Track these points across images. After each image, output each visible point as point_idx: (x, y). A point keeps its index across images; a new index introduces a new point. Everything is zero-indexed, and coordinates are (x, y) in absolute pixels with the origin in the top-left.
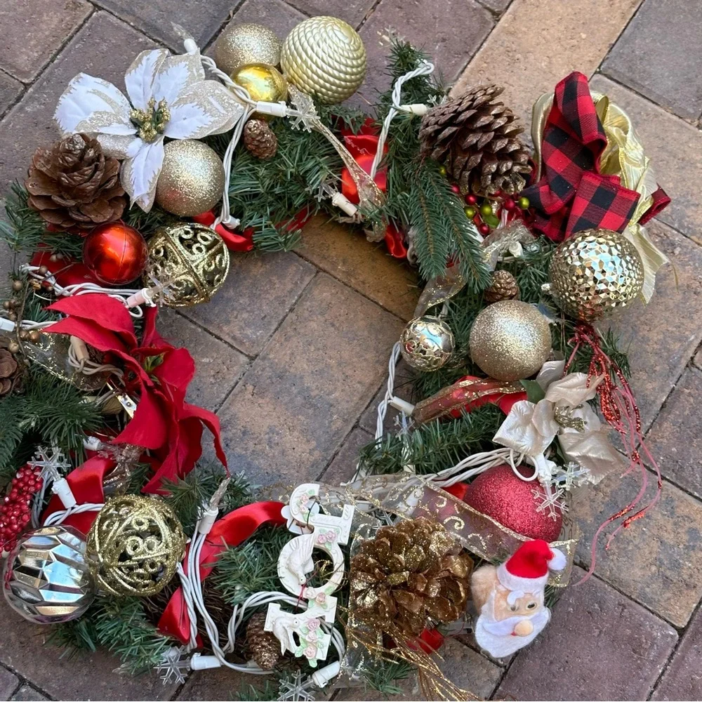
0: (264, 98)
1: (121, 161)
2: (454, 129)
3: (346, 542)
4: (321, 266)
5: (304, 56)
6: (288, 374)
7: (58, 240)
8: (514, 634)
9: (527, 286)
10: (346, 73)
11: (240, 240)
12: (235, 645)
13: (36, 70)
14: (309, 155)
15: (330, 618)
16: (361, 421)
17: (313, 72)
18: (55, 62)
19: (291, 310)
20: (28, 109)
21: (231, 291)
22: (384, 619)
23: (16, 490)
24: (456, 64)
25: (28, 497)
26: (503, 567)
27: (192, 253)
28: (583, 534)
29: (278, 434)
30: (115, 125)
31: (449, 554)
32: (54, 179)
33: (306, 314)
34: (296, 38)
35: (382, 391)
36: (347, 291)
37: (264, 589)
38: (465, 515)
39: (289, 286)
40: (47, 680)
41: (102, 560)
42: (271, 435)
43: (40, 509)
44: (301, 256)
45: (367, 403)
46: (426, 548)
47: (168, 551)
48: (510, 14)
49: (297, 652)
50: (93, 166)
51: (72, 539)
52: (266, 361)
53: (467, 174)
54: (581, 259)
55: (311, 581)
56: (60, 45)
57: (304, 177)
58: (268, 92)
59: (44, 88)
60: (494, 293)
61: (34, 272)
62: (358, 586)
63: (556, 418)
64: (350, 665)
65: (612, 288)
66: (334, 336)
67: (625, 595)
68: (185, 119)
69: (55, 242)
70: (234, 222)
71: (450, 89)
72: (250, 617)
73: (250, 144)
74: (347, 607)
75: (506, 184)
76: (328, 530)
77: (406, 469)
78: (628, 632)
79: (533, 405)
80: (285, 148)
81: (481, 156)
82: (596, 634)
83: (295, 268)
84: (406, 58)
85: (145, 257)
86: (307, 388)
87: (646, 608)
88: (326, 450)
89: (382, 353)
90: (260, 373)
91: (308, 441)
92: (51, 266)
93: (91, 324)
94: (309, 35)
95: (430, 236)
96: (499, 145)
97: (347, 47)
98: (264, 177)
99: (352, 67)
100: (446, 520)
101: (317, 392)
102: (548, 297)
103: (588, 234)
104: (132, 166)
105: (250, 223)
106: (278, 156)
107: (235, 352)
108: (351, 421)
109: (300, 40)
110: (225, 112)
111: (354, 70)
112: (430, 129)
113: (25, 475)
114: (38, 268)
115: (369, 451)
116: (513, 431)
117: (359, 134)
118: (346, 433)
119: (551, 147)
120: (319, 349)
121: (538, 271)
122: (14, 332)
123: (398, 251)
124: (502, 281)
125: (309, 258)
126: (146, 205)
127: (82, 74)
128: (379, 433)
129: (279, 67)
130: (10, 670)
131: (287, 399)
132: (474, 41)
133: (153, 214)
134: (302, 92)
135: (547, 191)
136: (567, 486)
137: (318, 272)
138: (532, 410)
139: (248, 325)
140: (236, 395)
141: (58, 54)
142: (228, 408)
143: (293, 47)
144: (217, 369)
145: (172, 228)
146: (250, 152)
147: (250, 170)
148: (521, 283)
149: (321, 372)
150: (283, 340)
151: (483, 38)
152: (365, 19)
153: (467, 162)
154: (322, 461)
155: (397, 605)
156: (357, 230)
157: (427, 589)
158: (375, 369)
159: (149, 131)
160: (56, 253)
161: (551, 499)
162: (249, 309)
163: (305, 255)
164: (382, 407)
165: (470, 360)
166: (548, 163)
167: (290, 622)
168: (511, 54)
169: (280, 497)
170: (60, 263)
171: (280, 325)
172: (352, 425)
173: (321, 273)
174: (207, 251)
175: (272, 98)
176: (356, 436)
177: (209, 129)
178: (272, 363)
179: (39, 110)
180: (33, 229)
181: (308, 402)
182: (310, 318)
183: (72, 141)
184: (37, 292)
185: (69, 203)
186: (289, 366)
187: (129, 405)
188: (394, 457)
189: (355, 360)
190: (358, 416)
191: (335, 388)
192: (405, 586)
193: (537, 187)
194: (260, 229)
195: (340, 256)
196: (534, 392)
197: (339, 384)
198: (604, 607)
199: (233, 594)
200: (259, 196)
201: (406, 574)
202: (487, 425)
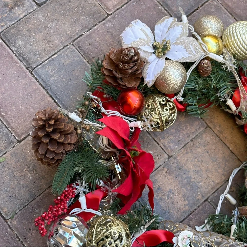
0: (213, 51)
1: (144, 62)
4: (209, 125)
5: (236, 37)
6: (183, 168)
7: (108, 88)
13: (114, 9)
16: (209, 199)
17: (237, 45)
18: (123, 8)
19: (192, 140)
20: (107, 25)
23: (63, 195)
25: (68, 199)
27: (163, 111)
29: (173, 193)
30: (146, 46)
32: (116, 64)
33: (198, 144)
34: (234, 29)
36: (217, 139)
39: (193, 130)
41: (94, 244)
42: (169, 193)
45: (214, 191)
50: (134, 64)
52: (175, 160)
56: (126, 2)
57: (219, 89)
58: (215, 49)
59: (115, 18)
61: (94, 99)
66: (207, 157)
68: (176, 51)
69: (107, 89)
70: (181, 99)
73: (201, 69)
80: (214, 74)
83: (198, 123)
86: (190, 177)
88: (191, 207)
89: (226, 171)
90: (172, 164)
91: (185, 201)
92: (102, 99)
93: (115, 133)
94: (241, 29)
98: (200, 84)
101: (193, 180)
104: (149, 66)
105: (188, 102)
106: (209, 77)
107: (163, 152)
108: (205, 197)
109: (236, 30)
110: (195, 54)
113: (69, 190)
114: (96, 98)
118: (201, 202)
120: (199, 161)
122: (80, 123)
125: (205, 120)
126: (150, 85)
127: (138, 20)
128: (218, 210)
129: (221, 38)
131: (180, 179)
134: (229, 52)
137: (207, 127)
139: (172, 141)
140: (159, 171)
141: (124, 5)
143: (231, 32)
145: (157, 97)
146: (199, 72)
147: (195, 79)
149: (198, 172)
150: (185, 153)
154: (189, 211)
158: (221, 177)
159: (160, 52)
160: (106, 94)
162: (174, 135)
163: (203, 118)
169: (169, 226)
170: (106, 99)
171: (185, 146)
172: (205, 199)
174: (170, 111)
175: (215, 52)
176: (206, 205)
177: (186, 59)
178: (178, 162)
179: (111, 26)
180: (99, 81)
181: (189, 184)
182: (199, 147)
183: (129, 51)
184: (93, 108)
185: (119, 76)
186: (185, 165)
187: (118, 168)
188: (227, 226)
189: (214, 171)
190: (209, 196)
191: (202, 181)
194: (192, 105)
195: (218, 123)
197: (204, 179)
200: (196, 91)
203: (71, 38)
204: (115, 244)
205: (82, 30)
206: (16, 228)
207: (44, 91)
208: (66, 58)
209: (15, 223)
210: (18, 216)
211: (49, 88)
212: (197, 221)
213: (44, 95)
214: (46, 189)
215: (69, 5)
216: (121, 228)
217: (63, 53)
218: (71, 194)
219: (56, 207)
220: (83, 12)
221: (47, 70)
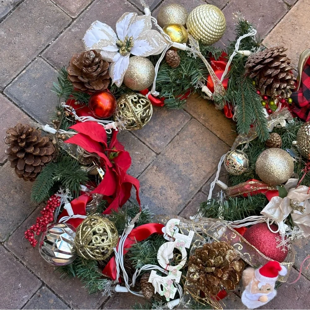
0: (177, 40)
1: (110, 63)
2: (262, 66)
3: (189, 247)
4: (193, 115)
5: (197, 23)
6: (173, 163)
7: (79, 95)
8: (259, 300)
9: (286, 140)
10: (215, 32)
11: (159, 102)
12: (135, 284)
13: (78, 13)
14: (194, 67)
15: (178, 281)
16: (202, 189)
17: (200, 30)
18: (87, 9)
19: (178, 134)
20: (73, 30)
21: (152, 123)
22: (201, 286)
23: (49, 205)
24: (267, 28)
25: (54, 209)
26: (258, 270)
27: (137, 108)
28: (297, 253)
29: (165, 190)
30: (109, 46)
31: (234, 260)
32: (80, 69)
33: (184, 137)
34: (195, 14)
35: (214, 176)
36: (204, 128)
37: (150, 263)
38: (244, 244)
39: (178, 123)
40: (54, 285)
41: (81, 244)
42: (162, 190)
43: (58, 214)
44: (185, 110)
45: (206, 181)
46: (224, 257)
47: (110, 243)
48: (296, 7)
49: (161, 293)
50: (97, 65)
51: (70, 231)
52: (163, 156)
53: (265, 87)
55: (171, 263)
56: (90, 2)
57: (190, 78)
58: (179, 38)
59: (81, 21)
60: (270, 143)
61: (67, 108)
62: (192, 270)
63: (291, 205)
64: (184, 301)
66: (195, 148)
68: (140, 47)
69: (78, 96)
70: (156, 94)
71: (263, 39)
72: (143, 274)
73: (168, 60)
74: (186, 276)
75: (282, 94)
76: (181, 241)
77: (220, 218)
79: (281, 199)
80: (183, 63)
81: (272, 80)
82: (297, 299)
83: (181, 116)
84: (244, 27)
85: (115, 107)
86: (181, 170)
88: (185, 200)
89: (216, 159)
90: (160, 161)
91: (178, 195)
92: (74, 106)
93: (87, 138)
94: (201, 13)
95: (244, 113)
96: (282, 76)
97: (218, 20)
98: (172, 75)
99: (219, 30)
100: (235, 245)
101: (184, 173)
102: (295, 147)
104: (115, 66)
105: (164, 95)
106: (180, 66)
107: (150, 150)
108: (198, 188)
109: (196, 15)
110: (158, 46)
111: (220, 31)
112: (250, 65)
113: (53, 199)
114: (69, 106)
115: (204, 205)
116: (270, 210)
117: (218, 60)
118: (195, 193)
119: (306, 75)
120: (188, 154)
121: (292, 134)
122: (56, 134)
123: (229, 115)
124: (275, 138)
125: (189, 111)
126: (119, 84)
127: (97, 21)
128: (210, 197)
129: (185, 26)
130: (39, 278)
131: (171, 174)
132: (277, 18)
133: (122, 87)
134: (195, 38)
135: (302, 96)
136: (292, 238)
137: (191, 118)
138: (280, 201)
139: (158, 138)
140: (148, 170)
141: (88, 6)
142: (144, 176)
143: (193, 18)
144: (142, 157)
145: (129, 95)
146: (167, 64)
147: (167, 71)
148: (283, 138)
149: (187, 164)
150: (172, 148)
151: (282, 17)
152: (228, 3)
153: (266, 81)
154: (183, 204)
155: (208, 280)
156: (212, 103)
157: (222, 276)
158: (212, 166)
159: (124, 50)
160: (77, 101)
161: (284, 242)
162: (159, 132)
163: (187, 110)
164: (213, 184)
165: (255, 171)
166: (304, 83)
167: (160, 280)
168: (293, 26)
170: (78, 106)
171: (172, 140)
172: (198, 190)
173: (193, 119)
174: (143, 108)
175: (180, 41)
176: (199, 195)
177: (150, 53)
178: (166, 158)
179: (77, 31)
180: (69, 89)
181: (180, 177)
182: (186, 139)
183: (89, 54)
184: (67, 117)
185: (86, 80)
186: (173, 160)
187: (101, 172)
188: (215, 210)
189: (203, 160)
190: (202, 186)
191: (193, 172)
192: (212, 273)
193: (297, 93)
194: (168, 98)
195: (202, 112)
196: (282, 193)
197: (195, 171)
198: (302, 287)
199: (136, 263)
200: (170, 83)
201: (213, 268)
202: (259, 203)
203: (38, 50)
204: (101, 240)
205: (48, 40)
206: (13, 249)
207: (18, 109)
208: (36, 72)
209: (11, 244)
210: (13, 237)
211: (24, 105)
213: (19, 114)
214: (36, 207)
215: (30, 16)
216: (105, 225)
217: (32, 67)
218: (56, 203)
219: (42, 217)
220: (46, 20)
221: (18, 87)
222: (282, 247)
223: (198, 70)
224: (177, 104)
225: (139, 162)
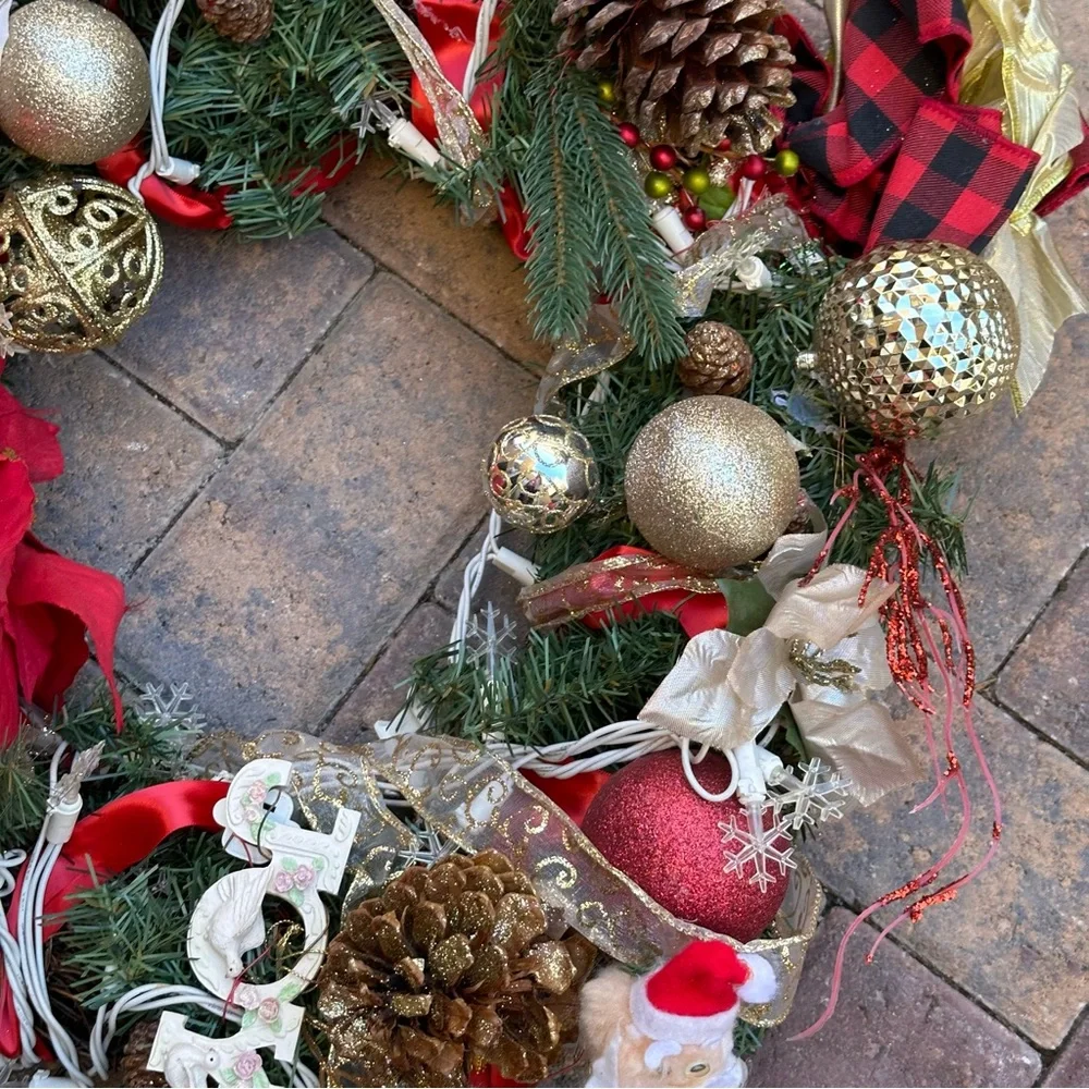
3: (335, 891)
4: (384, 258)
6: (297, 482)
9: (772, 350)
11: (200, 210)
12: (105, 1068)
15: (286, 1053)
16: (438, 587)
19: (317, 349)
21: (196, 305)
26: (641, 984)
27: (69, 248)
28: (866, 846)
29: (268, 606)
31: (539, 939)
33: (345, 359)
36: (432, 313)
37: (159, 979)
38: (580, 860)
39: (314, 300)
42: (253, 608)
44: (344, 237)
45: (453, 551)
46: (482, 936)
52: (255, 455)
53: (649, 107)
54: (877, 312)
57: (325, 85)
60: (693, 371)
62: (331, 1008)
63: (792, 660)
65: (939, 381)
66: (396, 407)
67: (940, 975)
70: (183, 171)
72: (128, 1032)
76: (299, 862)
78: (939, 1053)
79: (738, 638)
80: (287, 21)
81: (678, 70)
82: (871, 1054)
83: (328, 263)
86: (335, 513)
87: (979, 1004)
88: (361, 644)
90: (241, 478)
91: (327, 624)
96: (721, 47)
98: (247, 80)
100: (540, 866)
101: (353, 523)
102: (809, 380)
103: (900, 255)
105: (219, 175)
106: (272, 36)
107: (195, 431)
108: (417, 586)
115: (430, 668)
116: (685, 700)
118: (406, 611)
119: (860, 37)
120: (364, 434)
121: (798, 321)
124: (708, 349)
125: (360, 241)
128: (458, 631)
131: (291, 534)
135: (843, 133)
136: (797, 818)
137: (376, 271)
138: (733, 650)
139: (225, 375)
140: (189, 522)
144: (154, 464)
145: (34, 189)
146: (212, 27)
147: (219, 63)
148: (760, 344)
149: (365, 482)
150: (293, 411)
153: (649, 82)
154: (353, 665)
161: (760, 843)
162: (229, 344)
163: (352, 235)
164: (475, 567)
166: (849, 74)
167: (199, 1059)
171: (291, 378)
172: (419, 594)
173: (382, 275)
174: (103, 244)
176: (423, 619)
178: (267, 460)
181: (334, 543)
182: (352, 369)
186: (301, 466)
189: (436, 459)
190: (433, 576)
191: (392, 517)
192: (424, 1023)
193: (824, 126)
194: (239, 187)
195: (422, 241)
196: (743, 608)
197: (399, 509)
198: (895, 999)
199: (100, 980)
200: (237, 119)
201: (425, 1000)
202: (650, 658)
212: (393, 700)
222: (750, 869)
223: (360, 46)
224: (282, 213)
225: (145, 488)
